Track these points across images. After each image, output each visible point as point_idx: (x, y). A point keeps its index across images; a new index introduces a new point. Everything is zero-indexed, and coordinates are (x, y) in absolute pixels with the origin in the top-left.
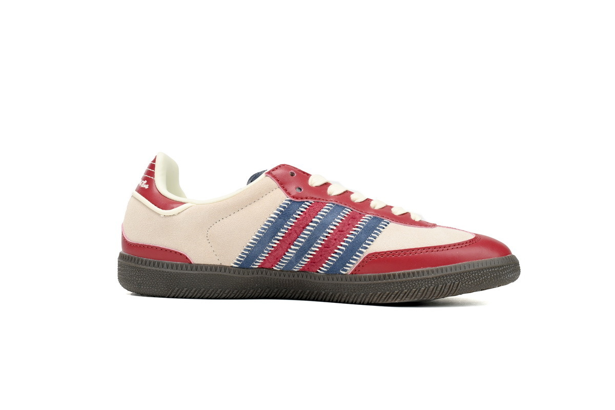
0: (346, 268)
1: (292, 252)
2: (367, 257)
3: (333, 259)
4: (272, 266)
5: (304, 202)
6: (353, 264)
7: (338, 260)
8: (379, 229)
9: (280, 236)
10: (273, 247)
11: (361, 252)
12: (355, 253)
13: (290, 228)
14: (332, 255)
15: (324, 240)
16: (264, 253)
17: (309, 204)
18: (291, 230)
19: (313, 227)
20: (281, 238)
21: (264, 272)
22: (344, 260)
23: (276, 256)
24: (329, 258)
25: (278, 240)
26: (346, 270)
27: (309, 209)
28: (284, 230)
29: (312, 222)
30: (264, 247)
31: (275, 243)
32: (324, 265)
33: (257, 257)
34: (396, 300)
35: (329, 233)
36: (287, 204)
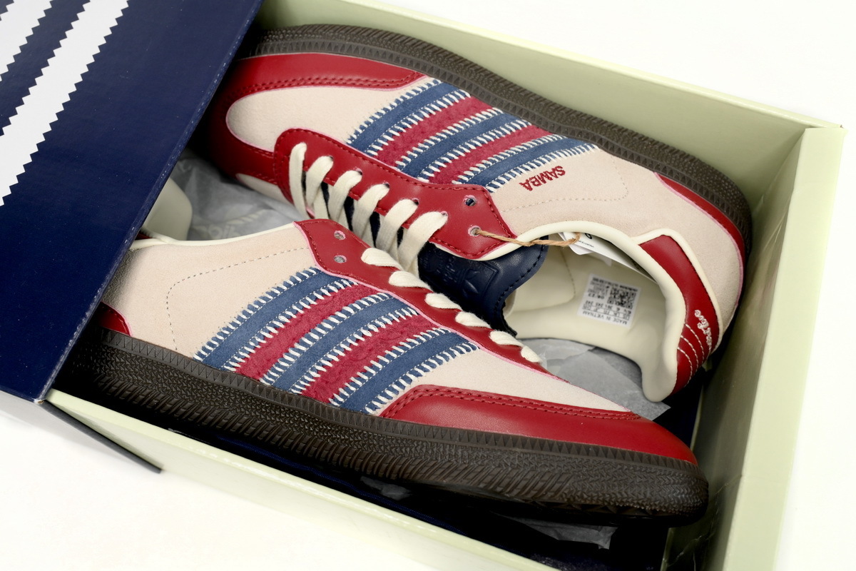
0: (376, 403)
1: (292, 356)
2: (415, 391)
3: (358, 381)
4: (259, 374)
5: (341, 279)
6: (389, 398)
7: (367, 385)
8: (452, 352)
9: (280, 322)
10: (265, 338)
11: (410, 381)
12: (398, 378)
13: (302, 312)
14: (359, 374)
15: (351, 345)
16: (249, 346)
17: (348, 284)
18: (302, 315)
19: (339, 319)
20: (282, 326)
21: (243, 382)
22: (375, 388)
23: (267, 357)
24: (353, 379)
25: (276, 328)
26: (375, 408)
27: (343, 290)
28: (290, 313)
29: (341, 311)
30: (249, 337)
31: (269, 332)
32: (341, 390)
33: (235, 351)
34: (444, 478)
35: (363, 336)
36: (310, 274)
